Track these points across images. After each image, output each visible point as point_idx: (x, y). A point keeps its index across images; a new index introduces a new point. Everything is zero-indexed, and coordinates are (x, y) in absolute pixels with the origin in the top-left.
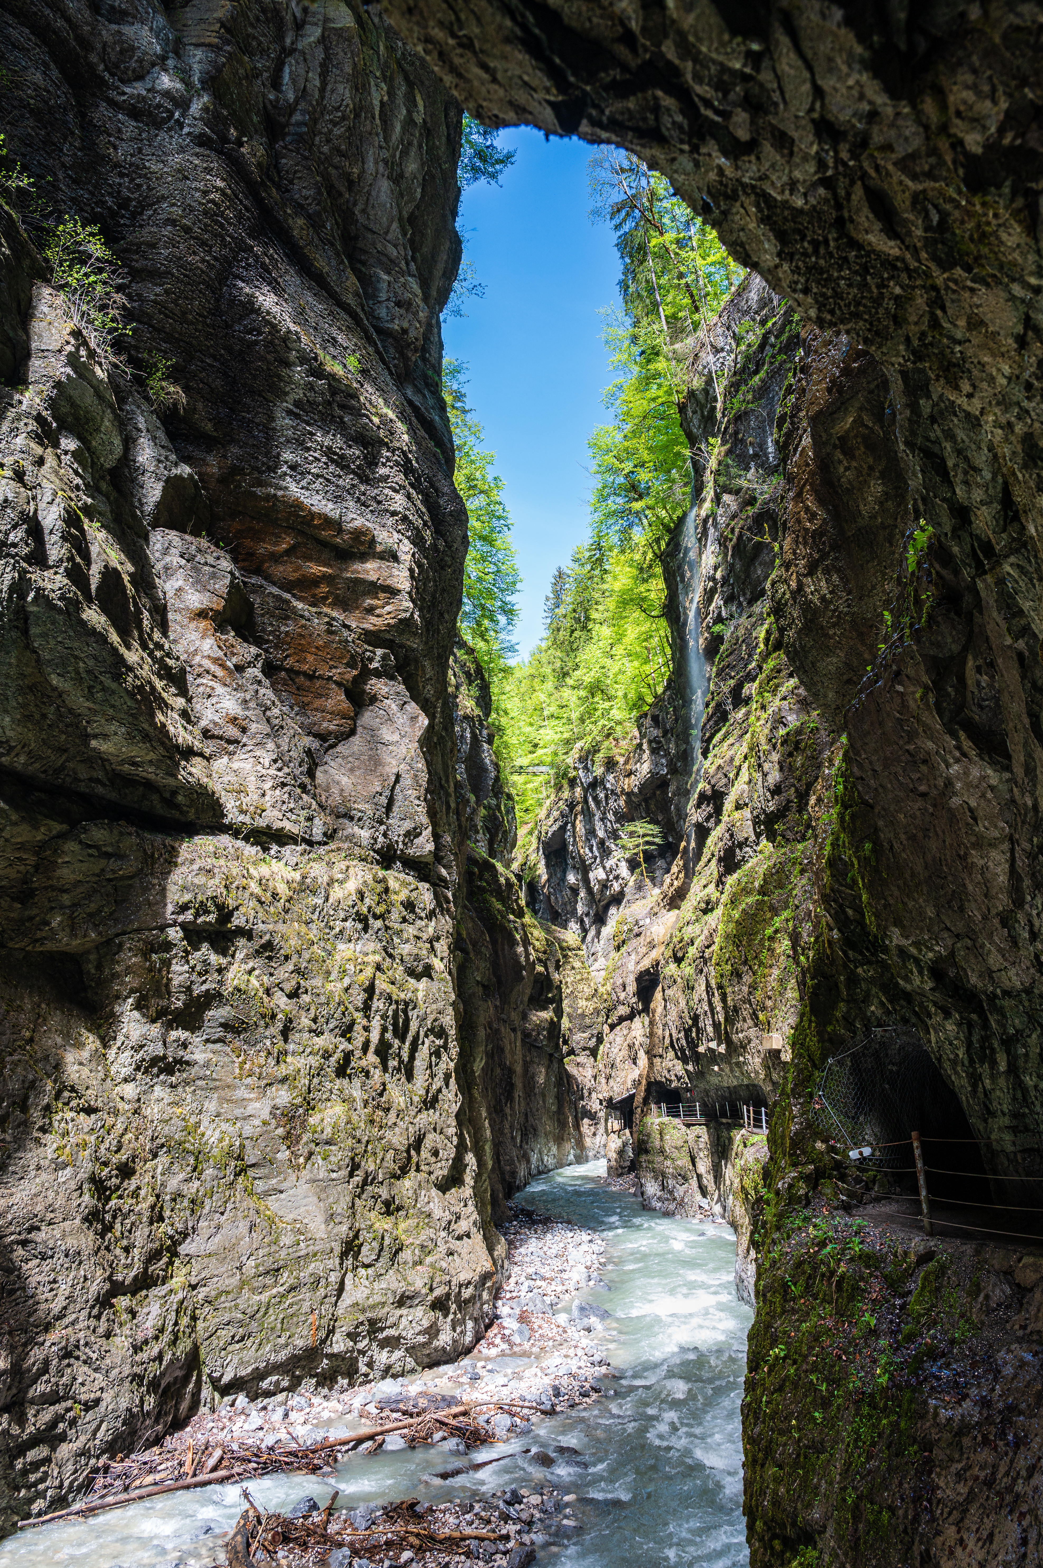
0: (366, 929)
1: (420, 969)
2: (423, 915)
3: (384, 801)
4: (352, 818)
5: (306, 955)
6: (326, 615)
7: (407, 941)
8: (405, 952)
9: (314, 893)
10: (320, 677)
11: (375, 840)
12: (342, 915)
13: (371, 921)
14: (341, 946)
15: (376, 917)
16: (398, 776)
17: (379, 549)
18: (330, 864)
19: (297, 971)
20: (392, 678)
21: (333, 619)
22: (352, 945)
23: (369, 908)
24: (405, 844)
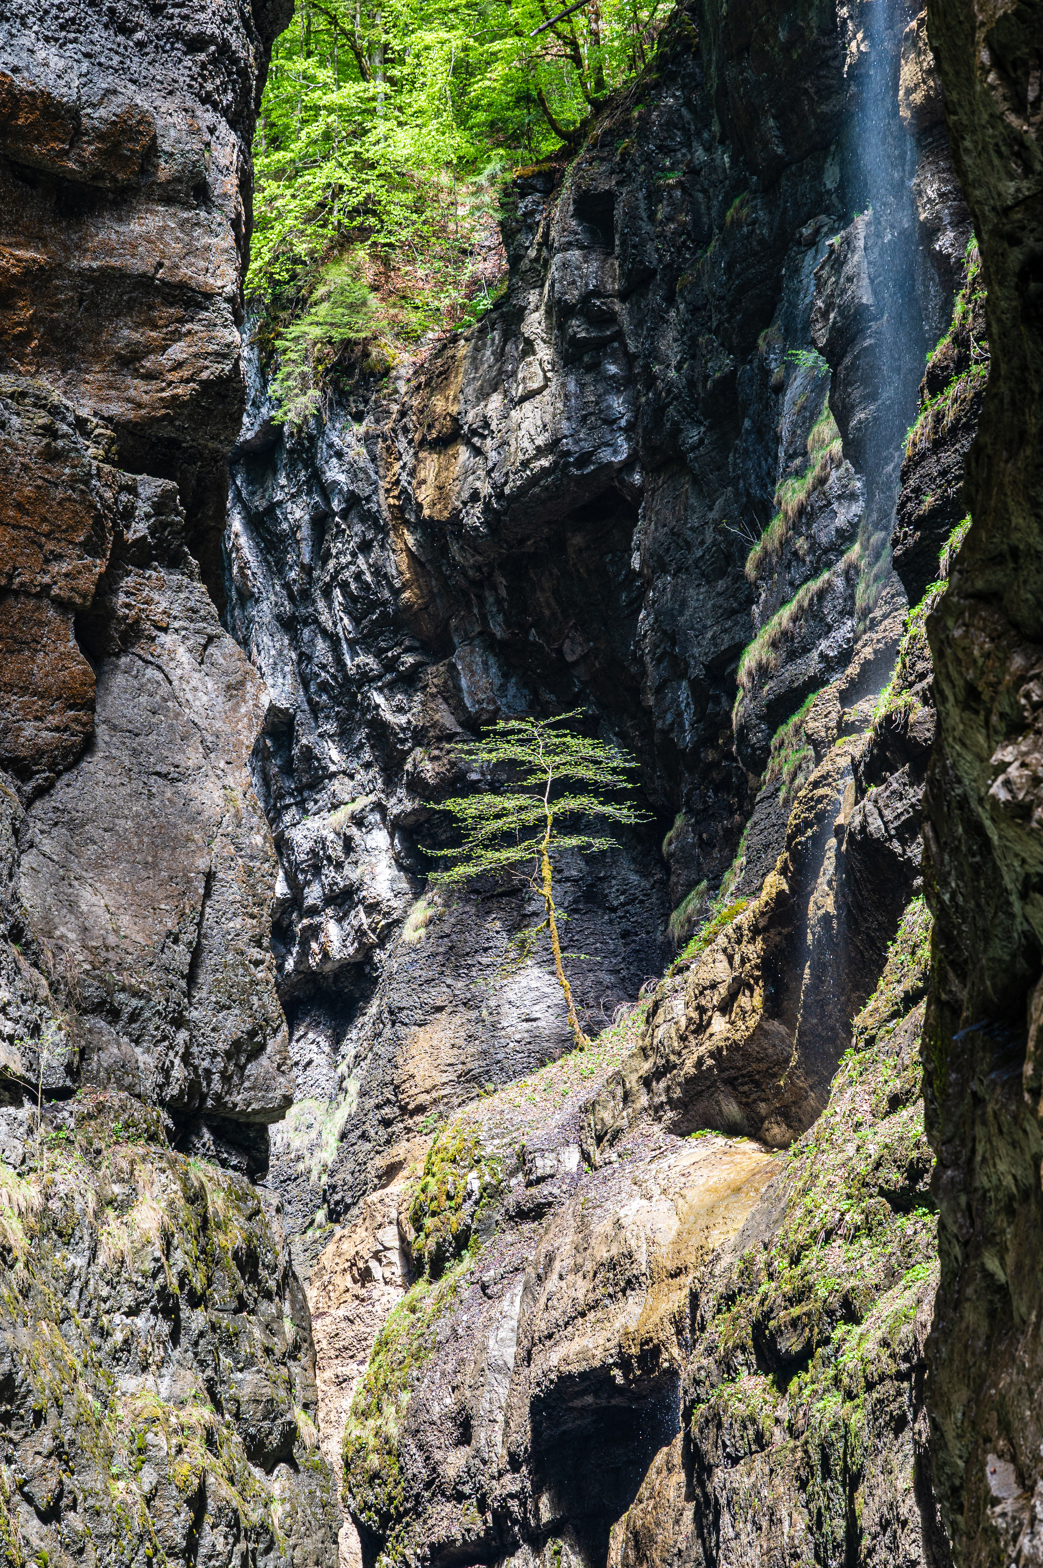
0: (175, 1337)
1: (274, 1440)
2: (272, 1284)
3: (181, 956)
4: (114, 1015)
5: (71, 1412)
6: (40, 403)
7: (250, 1362)
8: (245, 1393)
9: (66, 1237)
10: (23, 591)
11: (166, 1072)
12: (128, 1297)
13: (185, 1312)
14: (128, 1383)
15: (197, 1300)
16: (210, 877)
17: (165, 170)
18: (93, 1156)
19: (58, 1452)
20: (174, 562)
21: (55, 411)
22: (149, 1379)
23: (183, 1276)
24: (226, 1078)
